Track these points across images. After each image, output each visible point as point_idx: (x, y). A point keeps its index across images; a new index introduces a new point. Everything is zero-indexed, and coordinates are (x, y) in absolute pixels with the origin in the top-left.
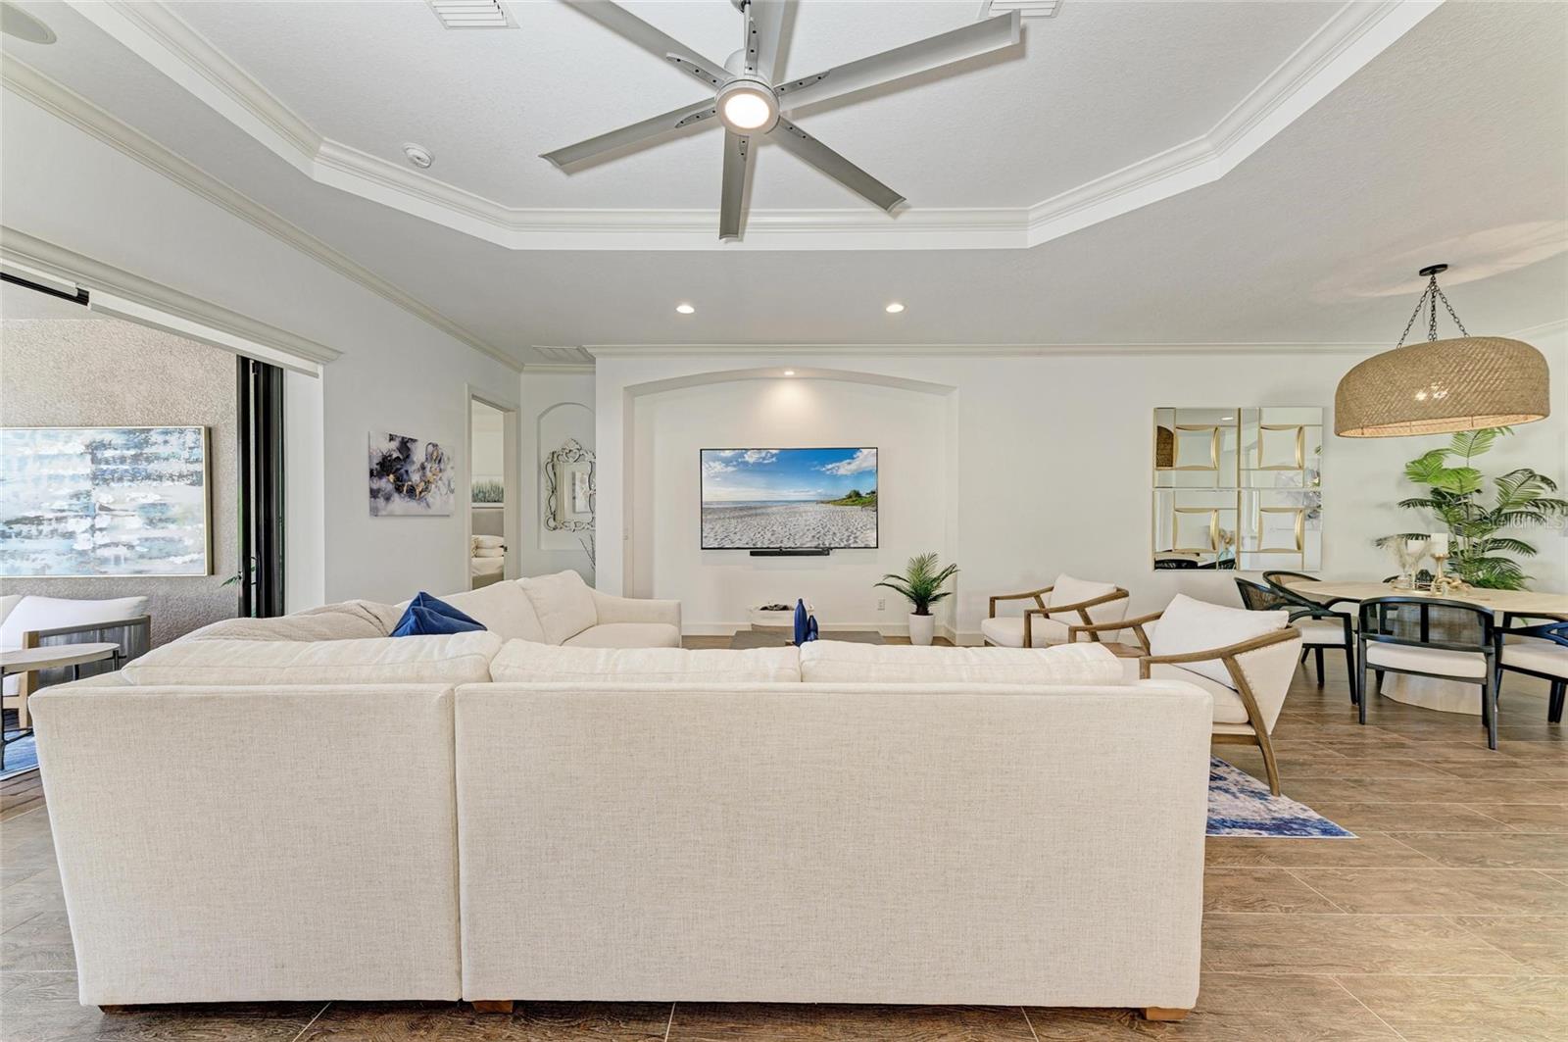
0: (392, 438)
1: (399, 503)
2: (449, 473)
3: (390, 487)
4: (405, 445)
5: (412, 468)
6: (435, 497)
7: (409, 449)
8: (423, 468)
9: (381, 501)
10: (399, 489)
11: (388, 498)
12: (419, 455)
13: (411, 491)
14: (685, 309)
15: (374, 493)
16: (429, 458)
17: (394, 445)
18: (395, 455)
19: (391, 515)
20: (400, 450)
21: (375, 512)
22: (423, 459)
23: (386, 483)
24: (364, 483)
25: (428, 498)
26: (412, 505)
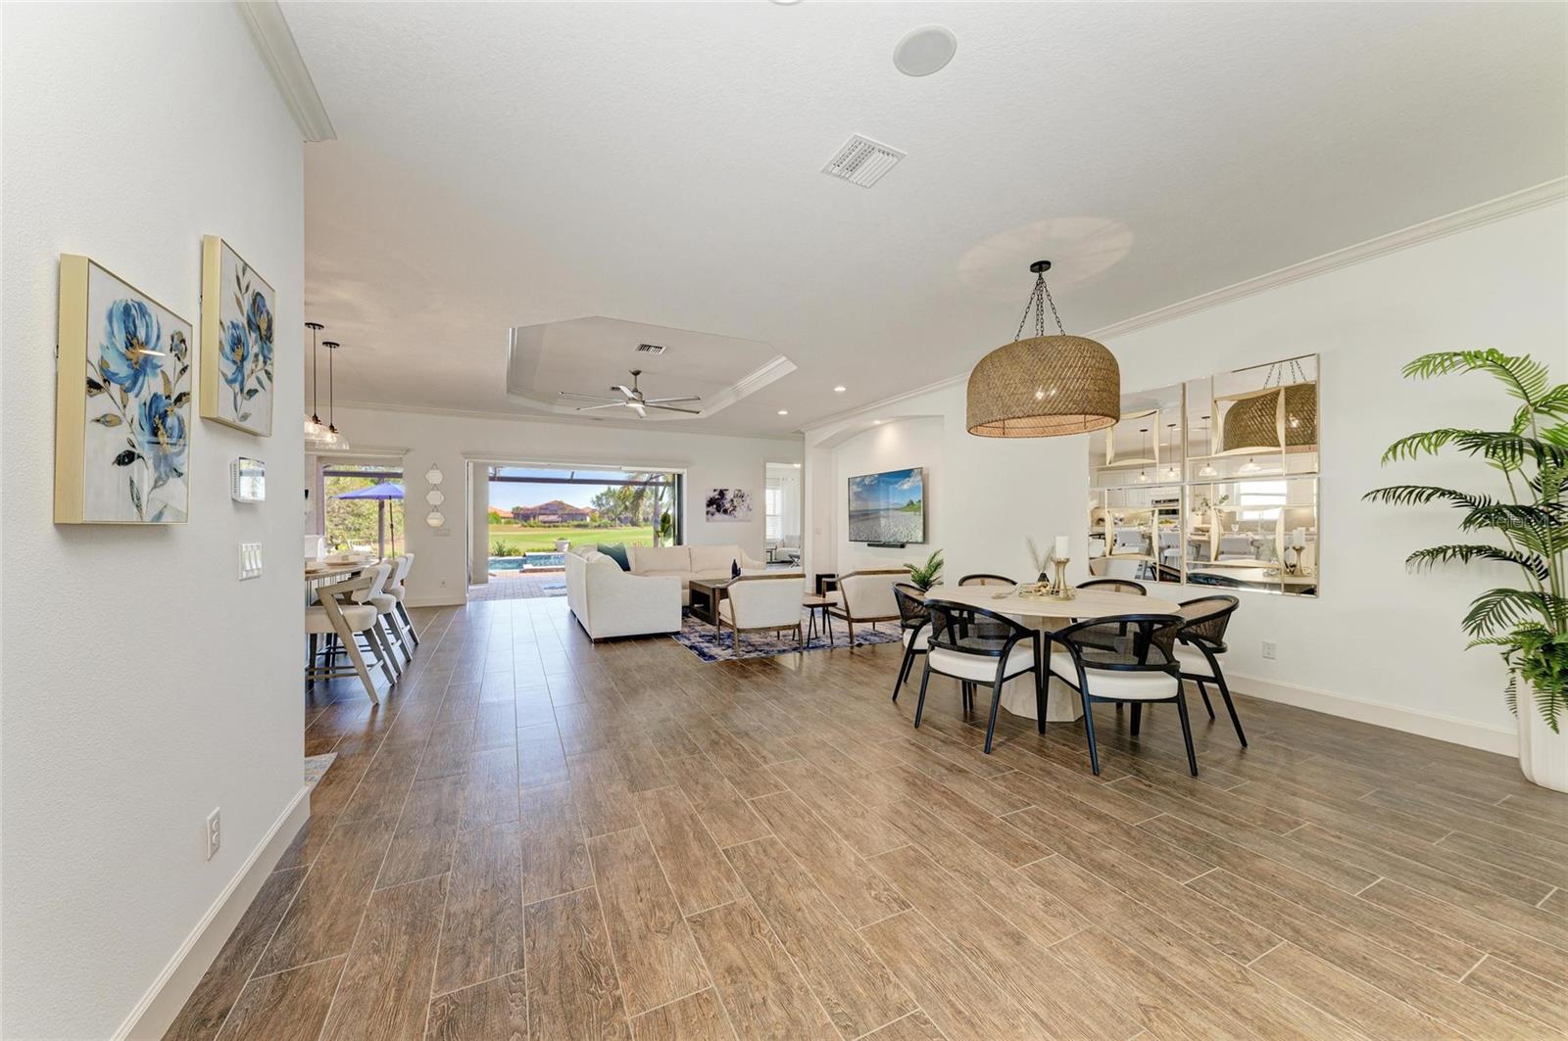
0: (715, 490)
1: (718, 516)
2: (748, 501)
3: (714, 510)
4: (722, 493)
5: (725, 502)
6: (739, 513)
7: (724, 494)
8: (732, 501)
9: (710, 515)
10: (719, 511)
11: (713, 515)
12: (729, 496)
13: (725, 511)
14: (783, 413)
15: (708, 513)
16: (736, 496)
17: (717, 493)
18: (716, 497)
19: (715, 521)
20: (719, 495)
21: (708, 520)
22: (732, 496)
23: (713, 509)
24: (704, 509)
25: (736, 513)
26: (726, 516)
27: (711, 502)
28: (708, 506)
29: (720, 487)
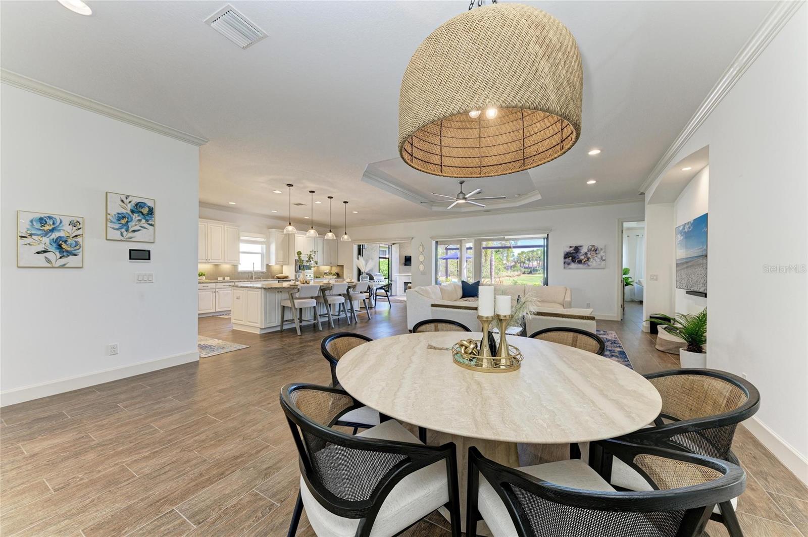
0: (571, 247)
1: (573, 265)
2: (602, 253)
3: (570, 261)
4: (577, 249)
5: (580, 255)
6: (593, 263)
7: (579, 249)
9: (566, 265)
10: (573, 261)
11: (569, 264)
12: (584, 250)
13: (580, 262)
15: (564, 263)
16: (589, 250)
17: (572, 249)
18: (572, 252)
19: (569, 269)
20: (574, 250)
21: (564, 268)
22: (586, 251)
23: (568, 260)
24: (562, 260)
25: (590, 263)
26: (580, 266)
27: (567, 255)
28: (565, 258)
29: (575, 244)
